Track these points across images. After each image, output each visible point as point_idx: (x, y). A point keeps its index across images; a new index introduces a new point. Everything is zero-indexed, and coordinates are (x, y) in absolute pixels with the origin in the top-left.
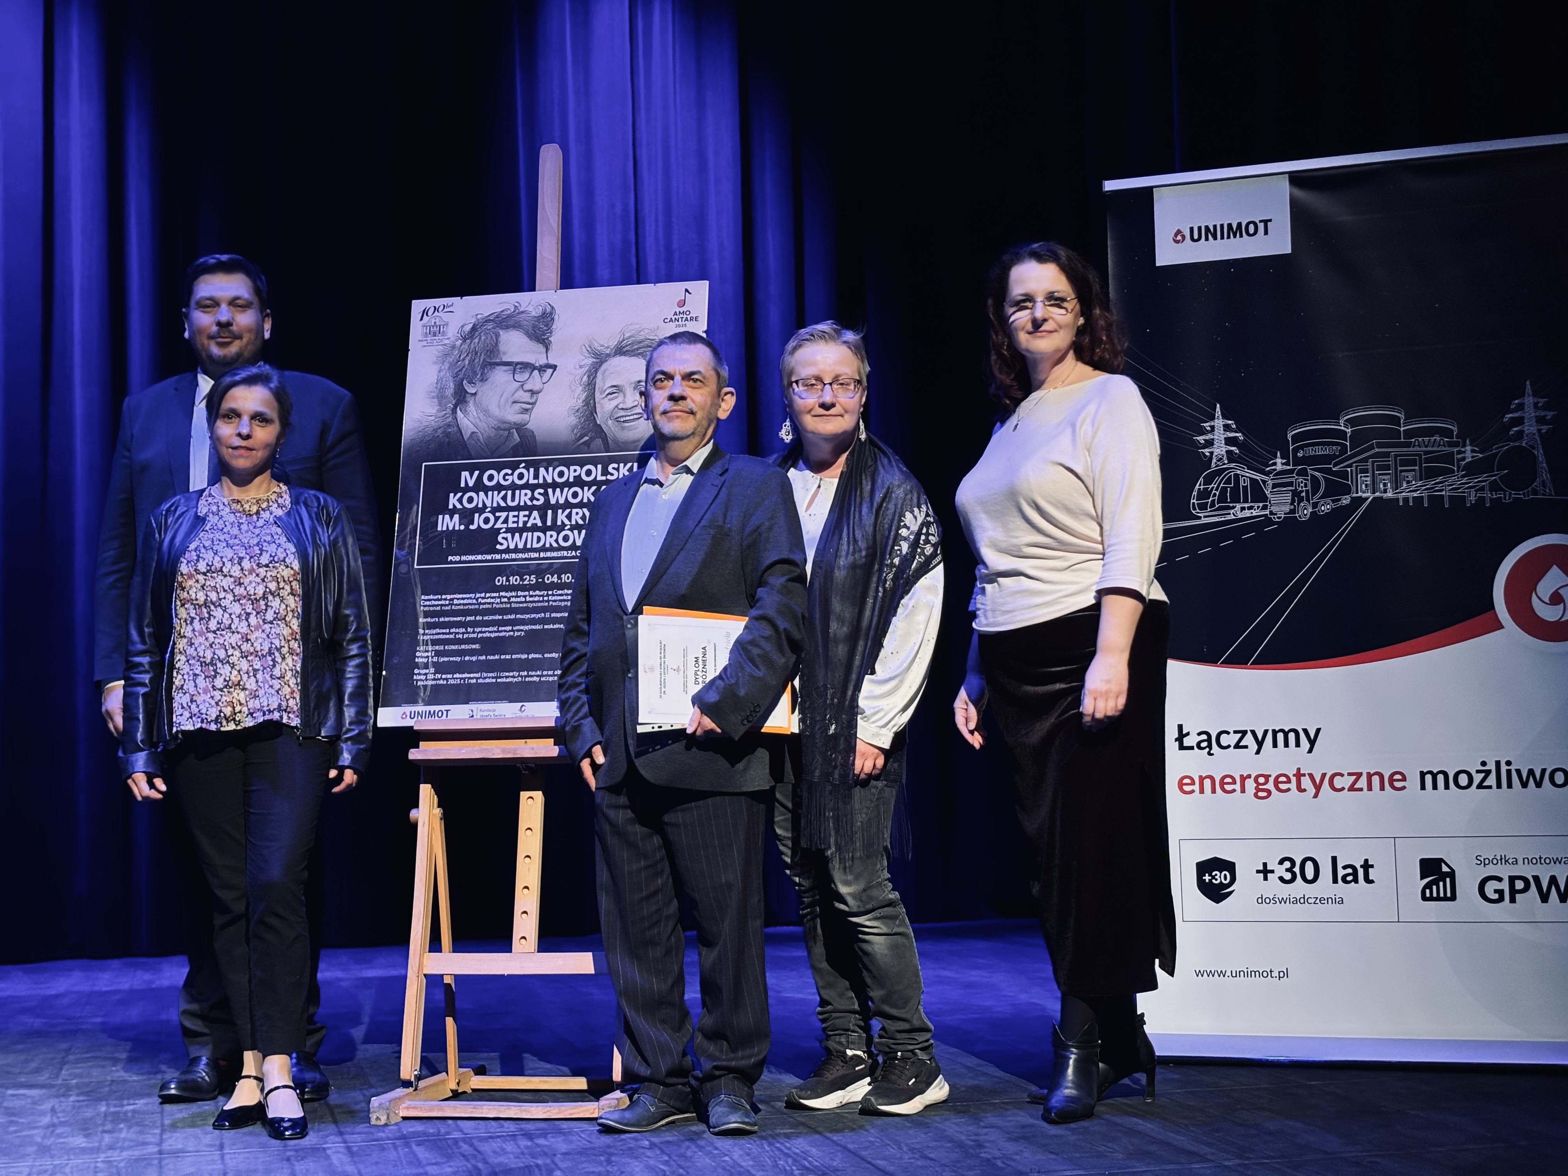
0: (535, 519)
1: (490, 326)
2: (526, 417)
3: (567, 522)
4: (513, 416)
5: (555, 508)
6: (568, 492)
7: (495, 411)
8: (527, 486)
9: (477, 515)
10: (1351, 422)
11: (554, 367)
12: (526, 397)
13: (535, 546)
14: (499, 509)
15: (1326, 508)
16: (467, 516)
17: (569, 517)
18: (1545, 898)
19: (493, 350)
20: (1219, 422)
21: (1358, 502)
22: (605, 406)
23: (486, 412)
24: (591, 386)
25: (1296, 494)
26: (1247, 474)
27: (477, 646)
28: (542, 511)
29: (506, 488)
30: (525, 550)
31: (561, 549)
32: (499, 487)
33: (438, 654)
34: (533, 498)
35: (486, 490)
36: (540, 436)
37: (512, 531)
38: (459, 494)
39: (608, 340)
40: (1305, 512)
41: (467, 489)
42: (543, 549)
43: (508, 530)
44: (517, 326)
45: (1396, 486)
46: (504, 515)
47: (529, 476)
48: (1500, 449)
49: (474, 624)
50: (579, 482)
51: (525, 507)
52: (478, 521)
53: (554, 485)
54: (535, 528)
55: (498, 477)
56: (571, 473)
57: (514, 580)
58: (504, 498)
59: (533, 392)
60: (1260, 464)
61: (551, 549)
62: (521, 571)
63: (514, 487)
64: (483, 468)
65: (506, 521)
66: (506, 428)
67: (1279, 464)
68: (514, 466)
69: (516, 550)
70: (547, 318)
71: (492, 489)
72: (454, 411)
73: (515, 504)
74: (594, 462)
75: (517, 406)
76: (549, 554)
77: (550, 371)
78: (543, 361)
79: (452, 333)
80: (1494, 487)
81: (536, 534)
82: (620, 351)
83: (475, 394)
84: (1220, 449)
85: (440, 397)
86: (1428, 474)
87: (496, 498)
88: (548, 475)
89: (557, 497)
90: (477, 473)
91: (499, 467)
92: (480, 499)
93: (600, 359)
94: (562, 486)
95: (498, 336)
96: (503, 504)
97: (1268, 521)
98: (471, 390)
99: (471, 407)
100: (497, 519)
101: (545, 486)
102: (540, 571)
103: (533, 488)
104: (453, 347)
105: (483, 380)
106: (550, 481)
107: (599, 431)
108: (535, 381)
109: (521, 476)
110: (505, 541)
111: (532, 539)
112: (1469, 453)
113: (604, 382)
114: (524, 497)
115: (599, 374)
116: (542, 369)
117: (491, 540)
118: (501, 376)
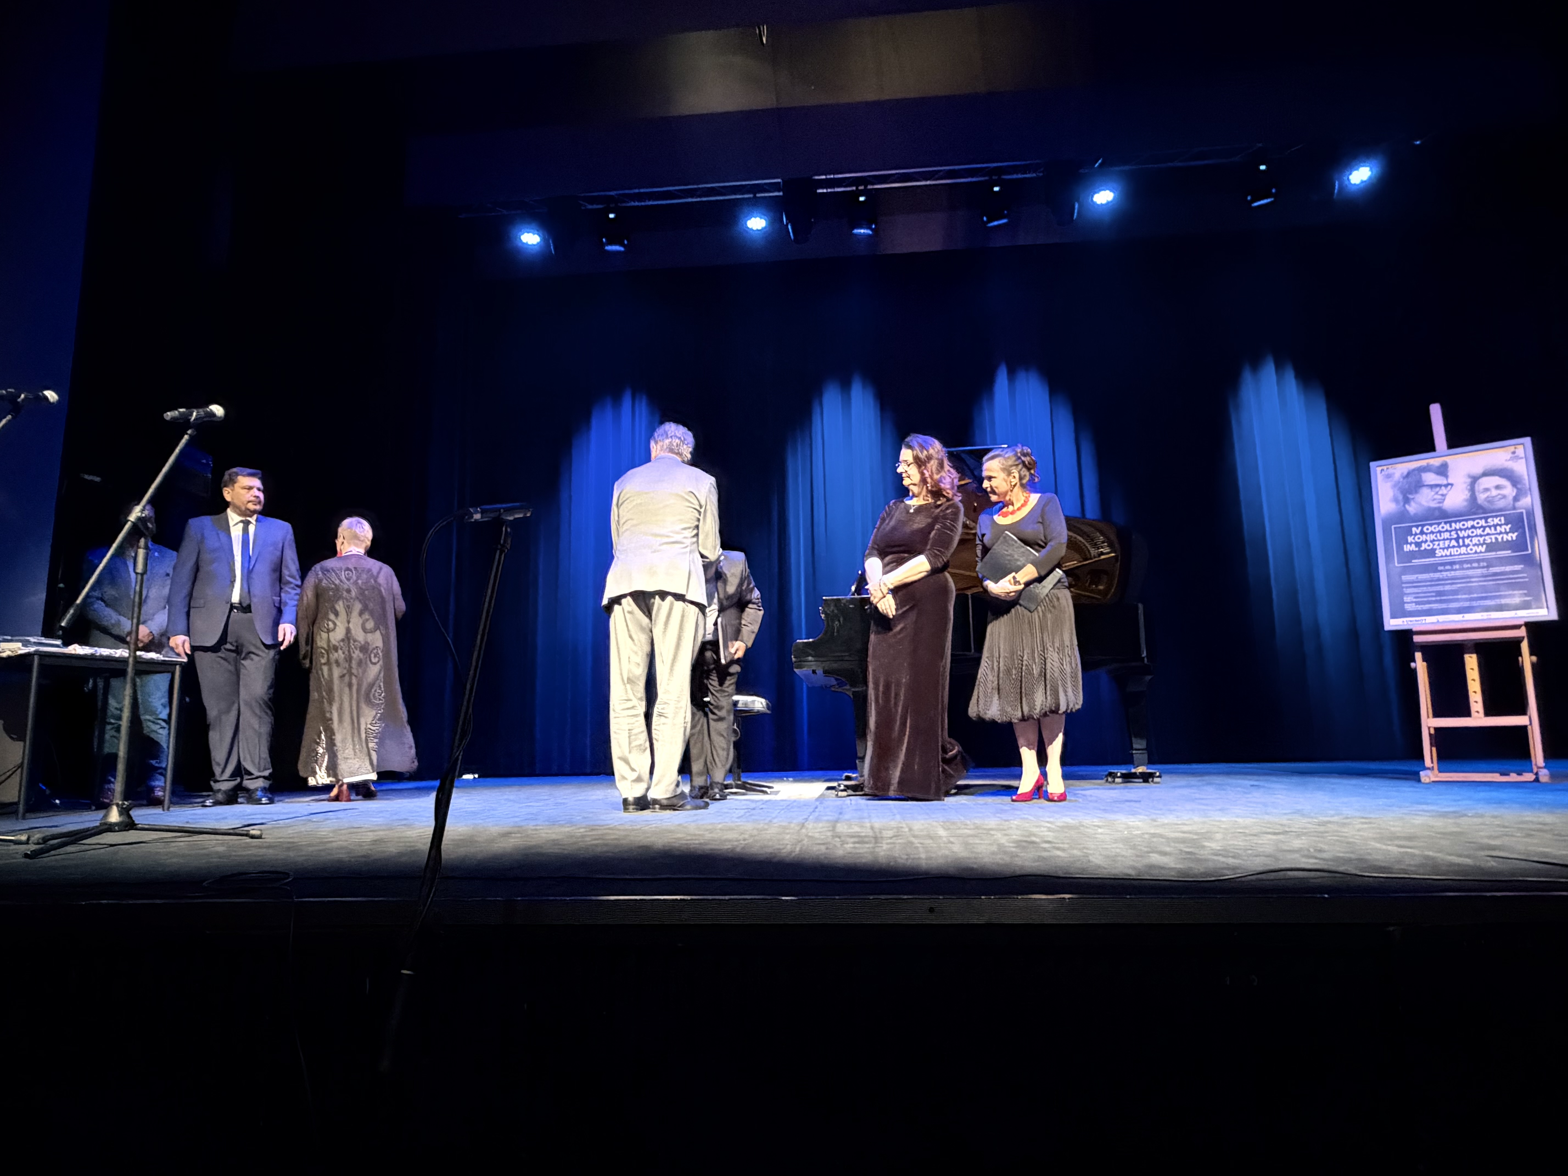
0: (1454, 543)
1: (1416, 472)
2: (1441, 505)
3: (1470, 543)
4: (1433, 505)
5: (1463, 538)
6: (1469, 532)
7: (1424, 503)
8: (1447, 531)
9: (1423, 544)
11: (1452, 485)
12: (1440, 497)
13: (1456, 553)
14: (1434, 540)
16: (1418, 545)
17: (1471, 541)
19: (1420, 481)
22: (1481, 497)
23: (1420, 504)
24: (1472, 490)
27: (1434, 594)
28: (1457, 539)
29: (1437, 532)
30: (1451, 555)
31: (1469, 554)
32: (1432, 533)
33: (1415, 598)
34: (1450, 535)
35: (1426, 534)
36: (1449, 511)
37: (1443, 549)
38: (1413, 537)
41: (1416, 534)
42: (1460, 554)
43: (1440, 548)
44: (1431, 469)
46: (1437, 543)
47: (1447, 527)
49: (1431, 586)
50: (1473, 527)
51: (1447, 539)
52: (1424, 546)
53: (1461, 530)
54: (1454, 547)
56: (1470, 524)
57: (1447, 567)
58: (1436, 536)
59: (1442, 495)
61: (1464, 554)
62: (1452, 563)
63: (1440, 532)
64: (1423, 526)
65: (1439, 545)
68: (1439, 524)
69: (1446, 556)
70: (1444, 464)
71: (1430, 533)
72: (1404, 506)
73: (1442, 538)
74: (1481, 519)
75: (1435, 502)
76: (1464, 556)
77: (1450, 487)
78: (1445, 482)
81: (1455, 549)
83: (1413, 499)
85: (1395, 500)
87: (1433, 537)
88: (1458, 526)
89: (1462, 534)
90: (1420, 528)
91: (1431, 525)
92: (1424, 538)
93: (1474, 479)
94: (1465, 530)
95: (1421, 476)
96: (1436, 539)
98: (1411, 496)
99: (1412, 504)
100: (1434, 545)
101: (1456, 530)
102: (1461, 563)
103: (1450, 531)
104: (1399, 482)
105: (1416, 492)
106: (1458, 528)
107: (1480, 506)
108: (1443, 491)
109: (1443, 527)
110: (1439, 553)
111: (1454, 551)
114: (1447, 535)
115: (1476, 486)
116: (1446, 486)
117: (1432, 553)
118: (1425, 491)
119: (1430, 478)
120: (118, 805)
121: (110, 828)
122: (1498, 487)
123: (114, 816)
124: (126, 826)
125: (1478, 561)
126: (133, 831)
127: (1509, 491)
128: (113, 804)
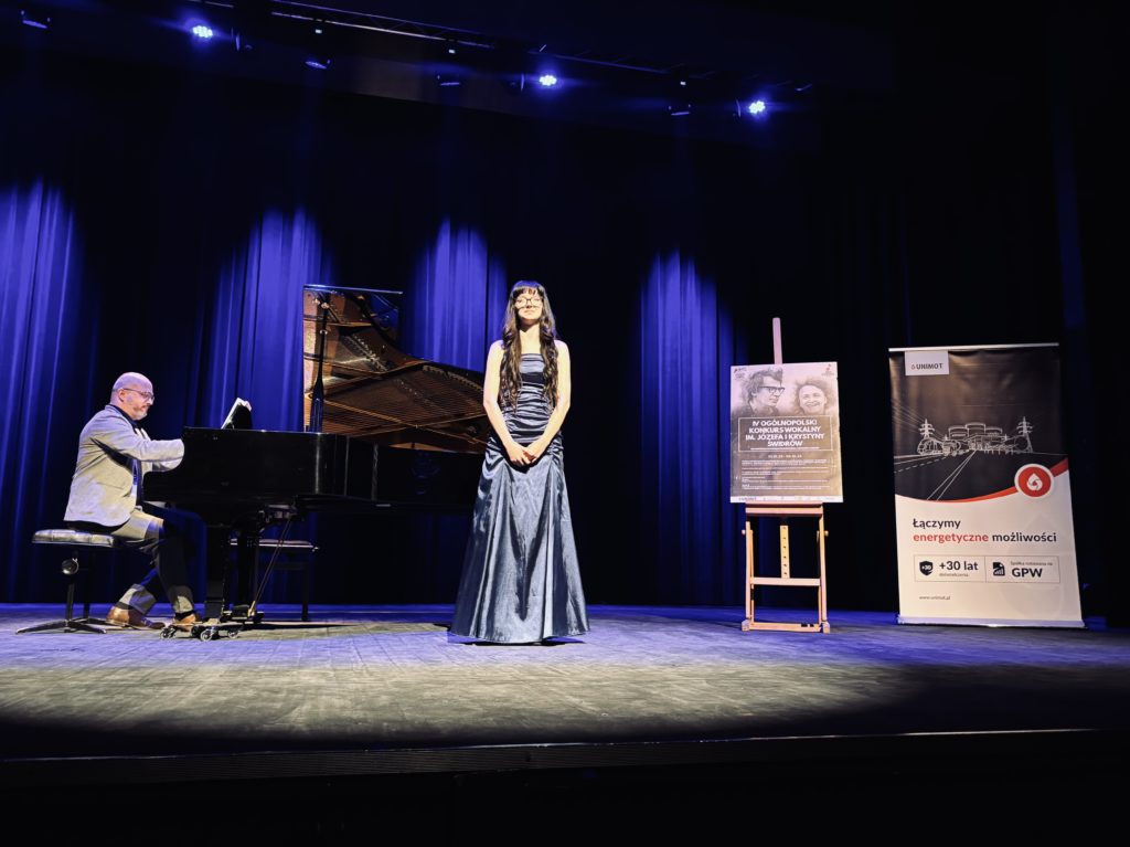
0: (781, 437)
1: (759, 375)
2: (775, 404)
3: (792, 438)
4: (770, 404)
5: (788, 433)
6: (792, 429)
7: (763, 401)
8: (777, 426)
9: (760, 434)
10: (969, 427)
11: (784, 389)
12: (775, 398)
13: (782, 445)
14: (768, 433)
15: (961, 453)
16: (756, 435)
17: (793, 436)
18: (1033, 575)
19: (762, 383)
20: (926, 425)
21: (971, 451)
22: (803, 402)
23: (760, 403)
24: (797, 395)
25: (952, 448)
26: (935, 442)
27: (764, 477)
28: (783, 434)
29: (770, 427)
30: (778, 447)
31: (791, 447)
32: (766, 426)
33: (750, 479)
34: (779, 430)
35: (762, 427)
36: (780, 409)
38: (753, 428)
39: (802, 380)
40: (954, 454)
41: (755, 427)
42: (785, 447)
43: (772, 440)
44: (770, 375)
45: (984, 446)
46: (769, 435)
47: (777, 423)
48: (1015, 437)
49: (762, 470)
50: (795, 425)
51: (777, 433)
52: (760, 437)
53: (787, 426)
54: (781, 440)
55: (766, 423)
56: (793, 423)
57: (775, 456)
58: (769, 430)
59: (777, 396)
60: (940, 438)
62: (778, 454)
63: (772, 427)
65: (770, 437)
66: (767, 407)
67: (946, 439)
69: (775, 447)
70: (780, 372)
71: (764, 427)
72: (749, 402)
73: (773, 432)
75: (771, 401)
76: (787, 448)
77: (782, 390)
78: (779, 387)
79: (746, 376)
80: (1014, 449)
81: (782, 442)
82: (807, 384)
83: (756, 396)
84: (927, 433)
85: (744, 397)
86: (993, 444)
87: (766, 430)
88: (785, 423)
89: (787, 430)
92: (760, 430)
93: (800, 387)
94: (790, 427)
95: (762, 378)
97: (943, 456)
98: (754, 395)
99: (755, 401)
100: (767, 437)
101: (783, 426)
102: (784, 454)
103: (779, 427)
104: (747, 381)
105: (758, 392)
106: (785, 425)
107: (802, 409)
108: (777, 393)
109: (774, 423)
110: (771, 444)
111: (780, 443)
112: (1006, 438)
113: (802, 394)
114: (776, 430)
115: (800, 392)
116: (779, 389)
117: (765, 443)
118: (765, 391)
119: (769, 381)
122: (815, 395)
125: (796, 453)
127: (822, 399)
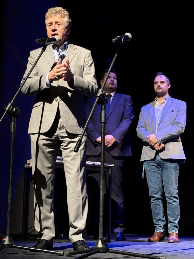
120: (101, 239)
121: (99, 251)
123: (100, 245)
124: (105, 250)
126: (108, 253)
128: (99, 239)
